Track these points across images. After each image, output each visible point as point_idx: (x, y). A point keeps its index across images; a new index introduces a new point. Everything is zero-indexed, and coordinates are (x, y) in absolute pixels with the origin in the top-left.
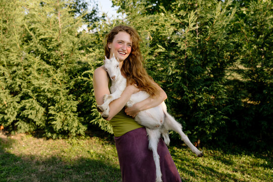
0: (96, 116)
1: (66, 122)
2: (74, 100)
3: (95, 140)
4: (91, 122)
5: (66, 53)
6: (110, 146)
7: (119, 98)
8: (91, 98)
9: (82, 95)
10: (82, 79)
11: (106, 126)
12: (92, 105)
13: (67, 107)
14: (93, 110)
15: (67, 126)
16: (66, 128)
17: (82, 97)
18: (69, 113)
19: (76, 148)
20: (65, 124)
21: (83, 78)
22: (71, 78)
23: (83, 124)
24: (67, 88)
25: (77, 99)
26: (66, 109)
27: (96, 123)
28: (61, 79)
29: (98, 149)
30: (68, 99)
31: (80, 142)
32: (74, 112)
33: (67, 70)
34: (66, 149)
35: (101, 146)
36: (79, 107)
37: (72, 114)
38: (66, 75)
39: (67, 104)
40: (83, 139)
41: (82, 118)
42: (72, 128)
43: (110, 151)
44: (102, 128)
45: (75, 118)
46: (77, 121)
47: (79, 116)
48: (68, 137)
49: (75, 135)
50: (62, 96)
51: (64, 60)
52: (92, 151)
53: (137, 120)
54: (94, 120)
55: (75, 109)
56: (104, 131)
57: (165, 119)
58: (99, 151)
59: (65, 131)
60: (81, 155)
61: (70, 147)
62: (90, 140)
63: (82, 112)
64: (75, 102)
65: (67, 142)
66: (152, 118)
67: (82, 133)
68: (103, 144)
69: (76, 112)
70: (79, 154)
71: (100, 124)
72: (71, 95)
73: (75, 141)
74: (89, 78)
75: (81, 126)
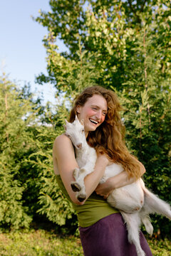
0: (44, 204)
1: (9, 212)
2: (19, 186)
3: (41, 233)
4: (38, 212)
5: (12, 134)
6: (58, 240)
7: (93, 172)
8: (38, 183)
9: (27, 181)
10: (28, 163)
11: (55, 216)
12: (39, 191)
13: (10, 195)
14: (41, 197)
15: (10, 217)
16: (8, 220)
17: (28, 183)
18: (13, 201)
19: (19, 244)
20: (7, 215)
21: (29, 161)
22: (16, 162)
23: (28, 214)
24: (12, 173)
25: (22, 185)
26: (9, 197)
27: (43, 213)
28: (5, 163)
29: (44, 245)
30: (12, 186)
31: (23, 237)
32: (18, 200)
33: (12, 154)
34: (7, 247)
35: (48, 241)
36: (25, 194)
37: (15, 203)
38: (11, 159)
39: (11, 191)
40: (27, 233)
41: (27, 208)
42: (15, 220)
43: (58, 246)
44: (50, 219)
45: (20, 207)
46: (21, 211)
47: (23, 205)
48: (10, 230)
49: (17, 228)
50: (5, 182)
51: (9, 142)
52: (38, 247)
53: (110, 200)
54: (41, 209)
55: (20, 197)
56: (52, 222)
57: (145, 199)
58: (45, 247)
59: (6, 223)
60: (24, 254)
61: (11, 243)
62: (35, 234)
63: (27, 200)
64: (21, 188)
65: (8, 236)
66: (130, 197)
67: (27, 226)
68: (50, 238)
69: (20, 201)
70: (23, 252)
71: (48, 214)
72: (16, 181)
73: (17, 235)
74: (37, 161)
75: (26, 216)
